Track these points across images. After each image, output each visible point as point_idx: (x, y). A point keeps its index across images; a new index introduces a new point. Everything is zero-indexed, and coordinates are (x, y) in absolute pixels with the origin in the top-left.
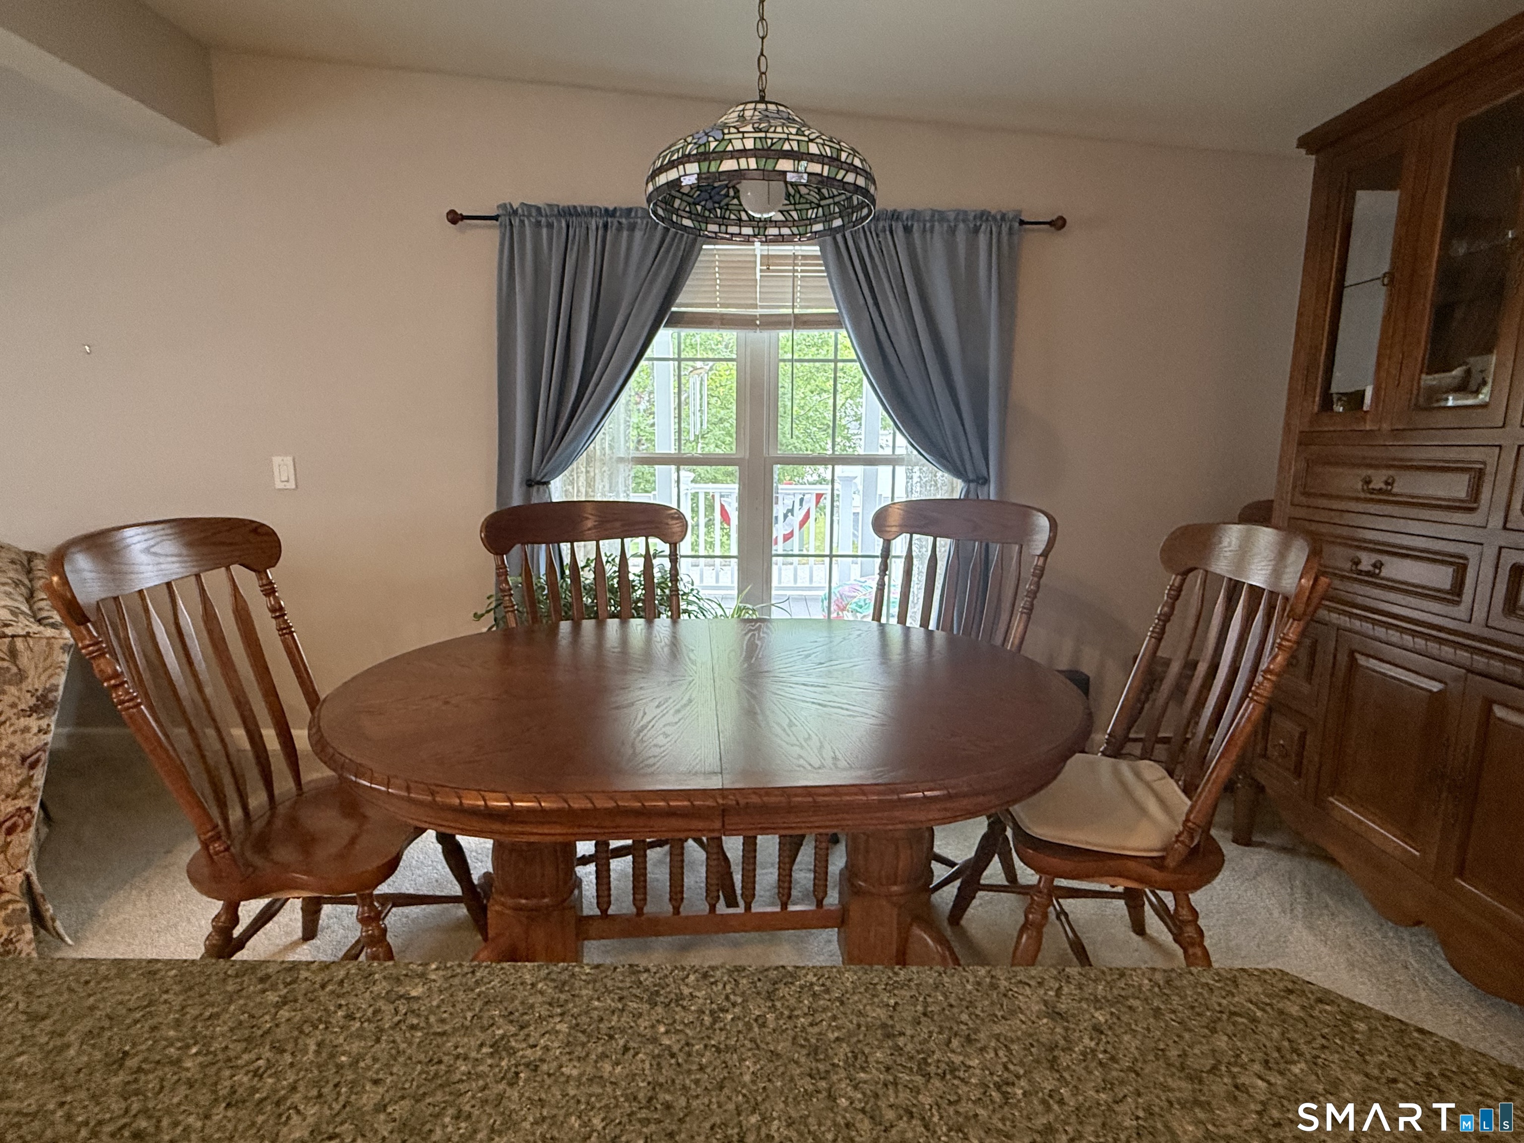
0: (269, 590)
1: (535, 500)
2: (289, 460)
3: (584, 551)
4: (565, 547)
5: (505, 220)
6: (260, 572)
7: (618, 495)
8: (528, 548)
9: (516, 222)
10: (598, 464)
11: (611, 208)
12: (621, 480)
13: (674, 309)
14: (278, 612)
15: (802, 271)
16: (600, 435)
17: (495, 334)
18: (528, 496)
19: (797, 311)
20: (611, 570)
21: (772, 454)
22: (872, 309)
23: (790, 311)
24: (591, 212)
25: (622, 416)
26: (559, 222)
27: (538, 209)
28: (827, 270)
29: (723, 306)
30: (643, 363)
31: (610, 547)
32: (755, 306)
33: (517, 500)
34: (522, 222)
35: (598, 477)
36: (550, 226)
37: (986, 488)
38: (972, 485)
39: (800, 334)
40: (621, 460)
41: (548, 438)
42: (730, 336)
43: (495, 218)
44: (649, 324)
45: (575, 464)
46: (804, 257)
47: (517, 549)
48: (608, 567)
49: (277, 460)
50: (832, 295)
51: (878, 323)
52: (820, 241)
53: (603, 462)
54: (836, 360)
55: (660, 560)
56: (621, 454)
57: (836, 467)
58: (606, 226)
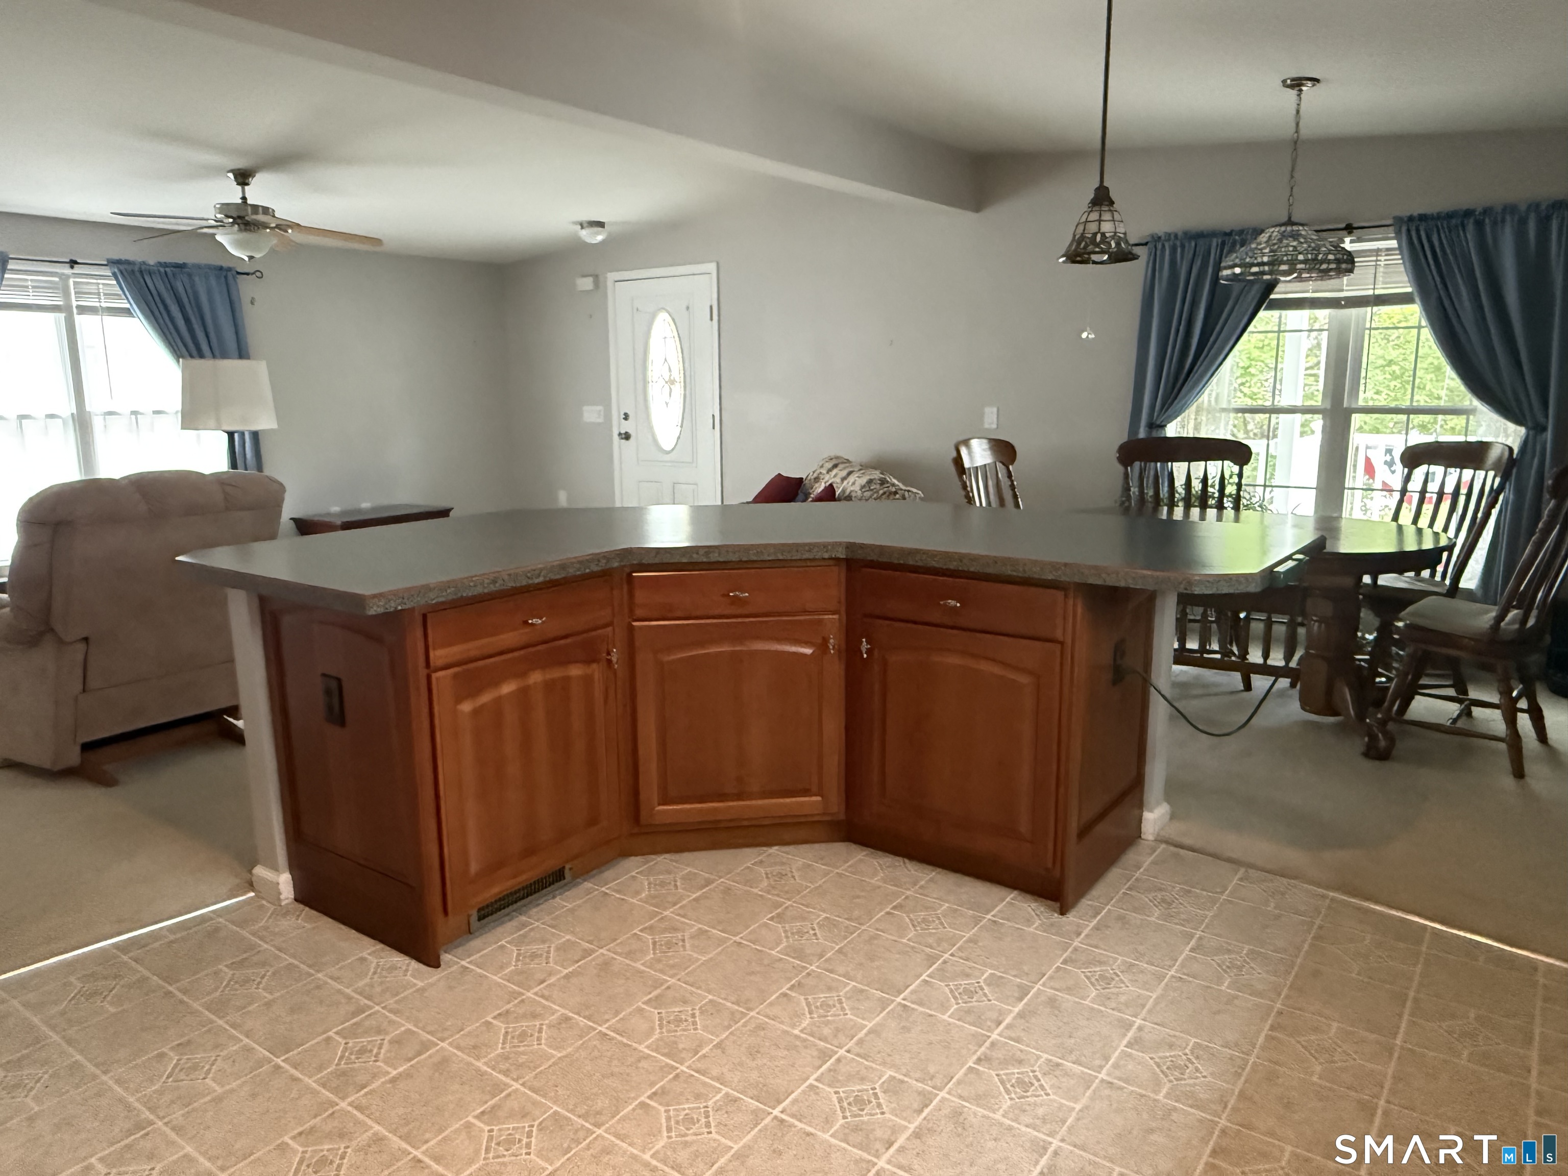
1: (1153, 435)
2: (995, 410)
3: (1180, 469)
4: (1169, 465)
5: (1150, 245)
6: (1006, 466)
7: (1219, 434)
8: (1144, 464)
9: (1159, 246)
10: (1205, 411)
11: (1228, 231)
12: (1222, 424)
13: (1272, 296)
15: (1386, 260)
16: (1210, 388)
18: (1150, 433)
19: (1377, 292)
21: (1354, 406)
22: (1442, 293)
23: (1371, 292)
24: (1213, 234)
26: (1190, 243)
27: (1176, 236)
28: (1402, 259)
29: (1314, 292)
30: (1246, 335)
32: (1342, 290)
33: (1142, 434)
34: (1163, 246)
35: (1204, 421)
36: (1183, 246)
37: (1543, 433)
38: (1532, 432)
40: (1223, 409)
41: (1170, 384)
42: (1323, 315)
43: (1146, 244)
45: (1187, 411)
46: (1388, 250)
47: (1137, 463)
48: (1194, 481)
49: (988, 410)
50: (1406, 279)
51: (1447, 303)
52: (1398, 237)
53: (1209, 412)
54: (1419, 327)
55: (1231, 477)
56: (1224, 406)
57: (1412, 416)
58: (1223, 243)
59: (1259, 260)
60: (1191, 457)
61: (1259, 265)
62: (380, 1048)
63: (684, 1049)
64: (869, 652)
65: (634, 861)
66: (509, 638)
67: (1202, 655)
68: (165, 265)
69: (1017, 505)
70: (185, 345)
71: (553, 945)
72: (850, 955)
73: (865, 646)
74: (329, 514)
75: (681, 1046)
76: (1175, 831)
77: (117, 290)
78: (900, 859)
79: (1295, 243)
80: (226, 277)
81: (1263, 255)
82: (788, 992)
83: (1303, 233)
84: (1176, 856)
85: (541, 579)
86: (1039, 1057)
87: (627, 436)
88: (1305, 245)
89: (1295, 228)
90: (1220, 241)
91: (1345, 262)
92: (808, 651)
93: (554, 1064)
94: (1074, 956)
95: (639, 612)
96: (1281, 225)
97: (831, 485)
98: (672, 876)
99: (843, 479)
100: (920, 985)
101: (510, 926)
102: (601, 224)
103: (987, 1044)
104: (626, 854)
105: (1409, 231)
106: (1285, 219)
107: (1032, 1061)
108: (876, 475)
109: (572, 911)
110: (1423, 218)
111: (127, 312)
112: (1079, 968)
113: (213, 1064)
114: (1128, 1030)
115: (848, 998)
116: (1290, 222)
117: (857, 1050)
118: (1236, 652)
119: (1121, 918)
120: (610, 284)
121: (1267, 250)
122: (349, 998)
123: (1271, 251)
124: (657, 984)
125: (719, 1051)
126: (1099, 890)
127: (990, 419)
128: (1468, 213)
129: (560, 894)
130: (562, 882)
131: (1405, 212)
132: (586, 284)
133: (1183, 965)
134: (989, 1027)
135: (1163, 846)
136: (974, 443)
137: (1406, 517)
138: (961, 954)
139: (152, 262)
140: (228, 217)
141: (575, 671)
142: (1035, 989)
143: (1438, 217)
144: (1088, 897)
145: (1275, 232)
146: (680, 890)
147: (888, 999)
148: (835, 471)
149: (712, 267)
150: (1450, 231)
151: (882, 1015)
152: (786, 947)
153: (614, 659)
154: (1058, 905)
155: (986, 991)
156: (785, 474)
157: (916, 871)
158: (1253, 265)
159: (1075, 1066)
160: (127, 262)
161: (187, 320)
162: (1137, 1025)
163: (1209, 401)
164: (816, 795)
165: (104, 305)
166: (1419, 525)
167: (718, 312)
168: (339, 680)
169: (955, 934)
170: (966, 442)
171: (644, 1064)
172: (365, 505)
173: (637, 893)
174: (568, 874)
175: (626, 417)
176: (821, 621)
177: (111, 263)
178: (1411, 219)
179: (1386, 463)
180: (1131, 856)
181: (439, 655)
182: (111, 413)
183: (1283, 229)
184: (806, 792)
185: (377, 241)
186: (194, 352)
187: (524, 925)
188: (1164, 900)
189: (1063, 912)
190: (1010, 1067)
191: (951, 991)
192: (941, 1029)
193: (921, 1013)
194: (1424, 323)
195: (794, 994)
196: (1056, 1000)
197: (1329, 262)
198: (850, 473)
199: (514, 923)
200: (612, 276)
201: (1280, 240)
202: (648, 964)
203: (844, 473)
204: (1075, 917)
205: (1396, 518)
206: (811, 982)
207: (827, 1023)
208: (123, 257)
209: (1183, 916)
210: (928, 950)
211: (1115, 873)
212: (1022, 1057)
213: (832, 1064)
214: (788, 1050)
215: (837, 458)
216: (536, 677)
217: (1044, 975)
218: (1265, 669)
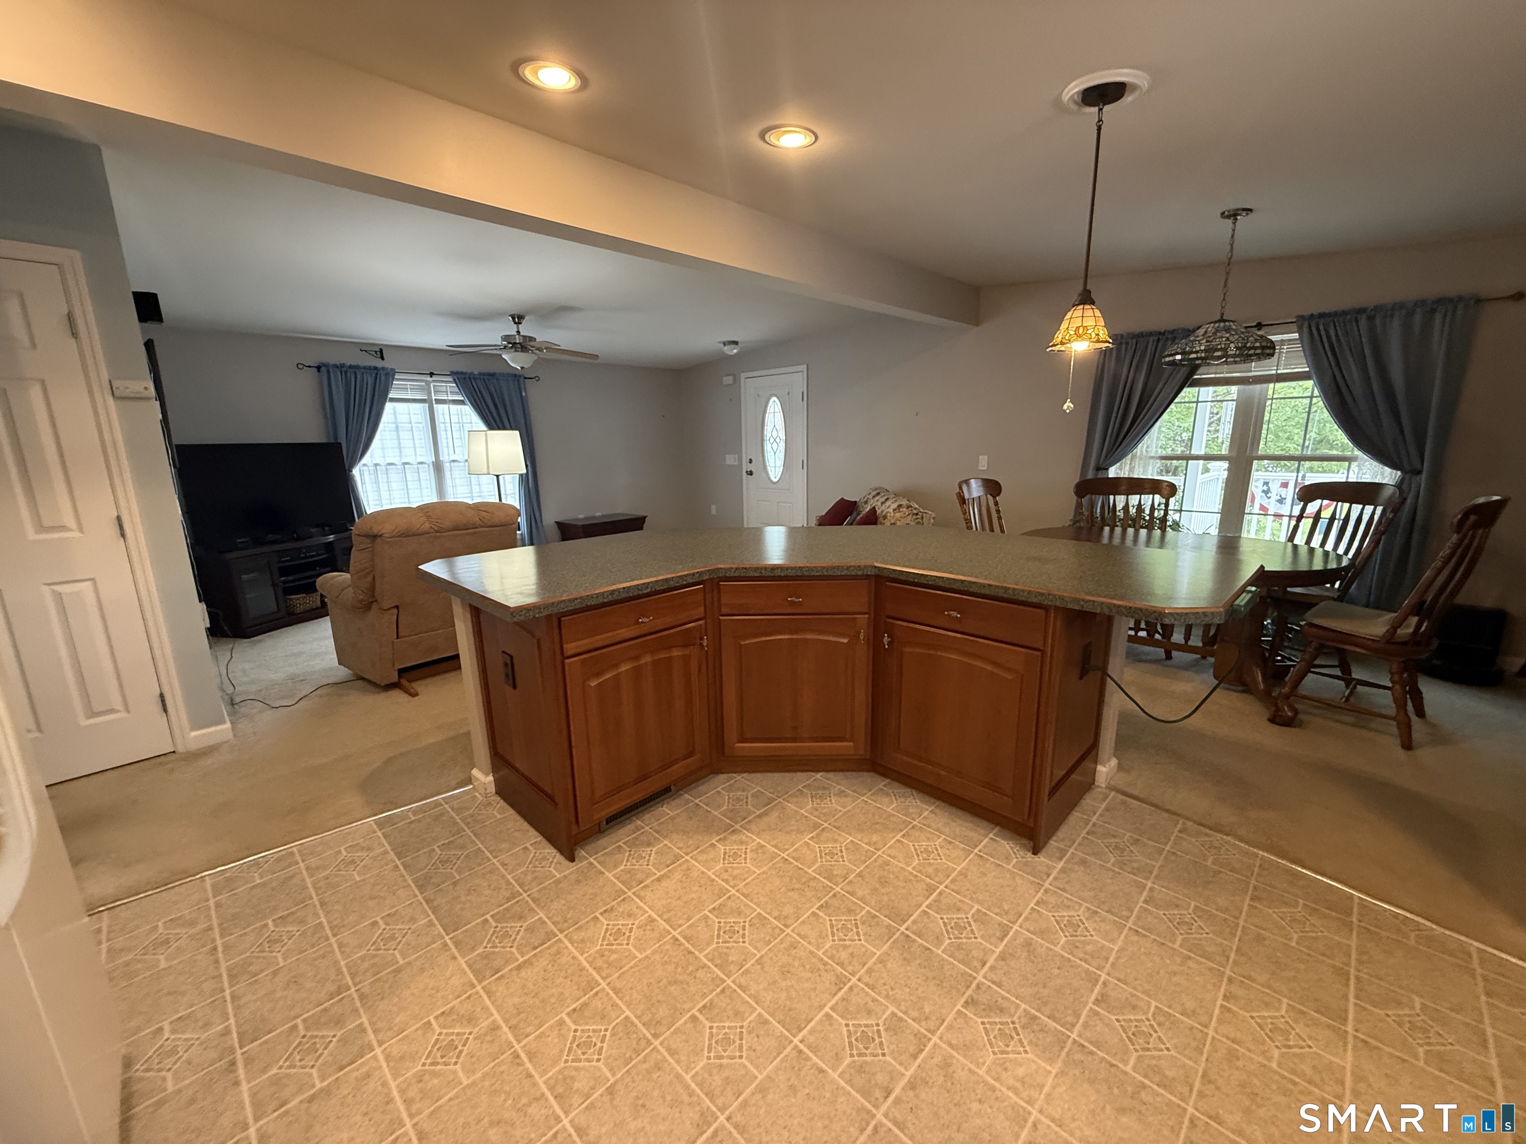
0: (996, 504)
1: (1099, 476)
2: (986, 456)
3: (1120, 500)
4: (1112, 497)
6: (994, 497)
7: (1147, 475)
8: (1093, 497)
10: (1137, 460)
12: (1150, 468)
13: (1195, 378)
14: (998, 511)
15: (1289, 348)
16: (1141, 445)
17: (1090, 397)
18: (1096, 475)
19: (1279, 372)
20: (1133, 511)
21: (1254, 454)
22: (1336, 369)
23: (1274, 372)
24: (1151, 334)
25: (1156, 434)
28: (1302, 346)
30: (1172, 406)
31: (1134, 500)
32: (1251, 371)
33: (1090, 475)
35: (1136, 467)
36: (1127, 343)
37: (1418, 478)
38: (1407, 476)
39: (1279, 385)
40: (1152, 458)
41: (1112, 442)
42: (1234, 389)
44: (1177, 388)
45: (1125, 459)
46: (1294, 340)
47: (1088, 497)
48: (1131, 508)
49: (981, 457)
50: (1305, 361)
51: (1339, 377)
52: (1300, 330)
53: (1141, 459)
54: (1312, 397)
55: (1159, 505)
56: (1153, 455)
57: (1302, 463)
58: (1158, 340)
59: (1198, 349)
60: (1128, 493)
61: (1197, 352)
62: (517, 934)
63: (732, 962)
64: (889, 643)
65: (722, 777)
66: (624, 633)
67: (1136, 633)
68: (484, 374)
69: (1002, 531)
70: (496, 422)
71: (654, 849)
72: (867, 880)
73: (886, 640)
74: (578, 519)
75: (731, 958)
76: (1121, 780)
77: (457, 390)
78: (909, 790)
79: (1228, 335)
80: (518, 381)
81: (1201, 344)
82: (817, 911)
83: (1234, 327)
84: (1124, 803)
85: (649, 590)
86: (1018, 1006)
87: (750, 473)
88: (1236, 337)
89: (1227, 324)
90: (1156, 338)
91: (1268, 348)
92: (845, 641)
93: (635, 965)
94: (1044, 898)
95: (724, 610)
96: (1215, 322)
97: (874, 508)
98: (745, 793)
99: (883, 503)
100: (920, 915)
101: (630, 827)
102: (736, 343)
103: (974, 986)
104: (718, 772)
105: (1310, 327)
106: (1219, 317)
107: (1012, 1010)
108: (905, 502)
109: (672, 819)
110: (1322, 315)
111: (462, 402)
112: (1050, 912)
113: (404, 937)
114: (1095, 985)
115: (863, 923)
116: (1222, 320)
117: (866, 979)
118: (1160, 631)
119: (1083, 862)
120: (742, 380)
121: (1204, 341)
122: (509, 883)
123: (1207, 341)
124: (722, 892)
125: (759, 967)
126: (1063, 832)
127: (983, 463)
128: (1361, 311)
129: (668, 803)
130: (670, 794)
131: (1307, 312)
132: (728, 380)
133: (1138, 918)
134: (975, 967)
135: (1113, 793)
136: (973, 481)
137: (1300, 539)
138: (952, 887)
139: (476, 373)
140: (509, 343)
141: (676, 653)
142: (1014, 930)
143: (1336, 314)
144: (1054, 838)
145: (1211, 328)
146: (749, 807)
147: (895, 927)
148: (877, 498)
149: (804, 368)
150: (1345, 325)
151: (888, 944)
152: (820, 867)
153: (705, 644)
154: (1032, 844)
155: (974, 928)
156: (846, 498)
157: (921, 801)
158: (1192, 352)
159: (1049, 1021)
160: (462, 373)
161: (496, 406)
162: (1102, 979)
163: (1142, 452)
164: (848, 741)
165: (450, 398)
166: (1312, 545)
167: (808, 397)
168: (512, 657)
169: (949, 866)
170: (967, 482)
171: (700, 974)
172: (598, 514)
173: (719, 807)
174: (673, 788)
175: (751, 461)
176: (855, 618)
177: (452, 374)
178: (1312, 316)
179: (1263, 491)
180: (1088, 801)
181: (570, 648)
182: (454, 461)
183: (1217, 325)
184: (841, 739)
185: (596, 357)
186: (500, 425)
187: (638, 829)
188: (1116, 847)
189: (1035, 852)
190: (992, 1014)
191: (945, 923)
192: (936, 965)
193: (921, 945)
194: (1316, 393)
195: (821, 914)
196: (1031, 944)
197: (1255, 348)
198: (887, 499)
199: (631, 827)
200: (743, 375)
201: (1215, 334)
202: (718, 873)
203: (883, 499)
204: (1044, 857)
205: (1291, 538)
206: (835, 903)
207: (845, 947)
208: (460, 370)
209: (1136, 865)
210: (928, 880)
211: (1075, 816)
212: (1004, 1005)
213: (845, 993)
214: (812, 972)
215: (880, 488)
216: (647, 659)
217: (1021, 915)
218: (1185, 648)
